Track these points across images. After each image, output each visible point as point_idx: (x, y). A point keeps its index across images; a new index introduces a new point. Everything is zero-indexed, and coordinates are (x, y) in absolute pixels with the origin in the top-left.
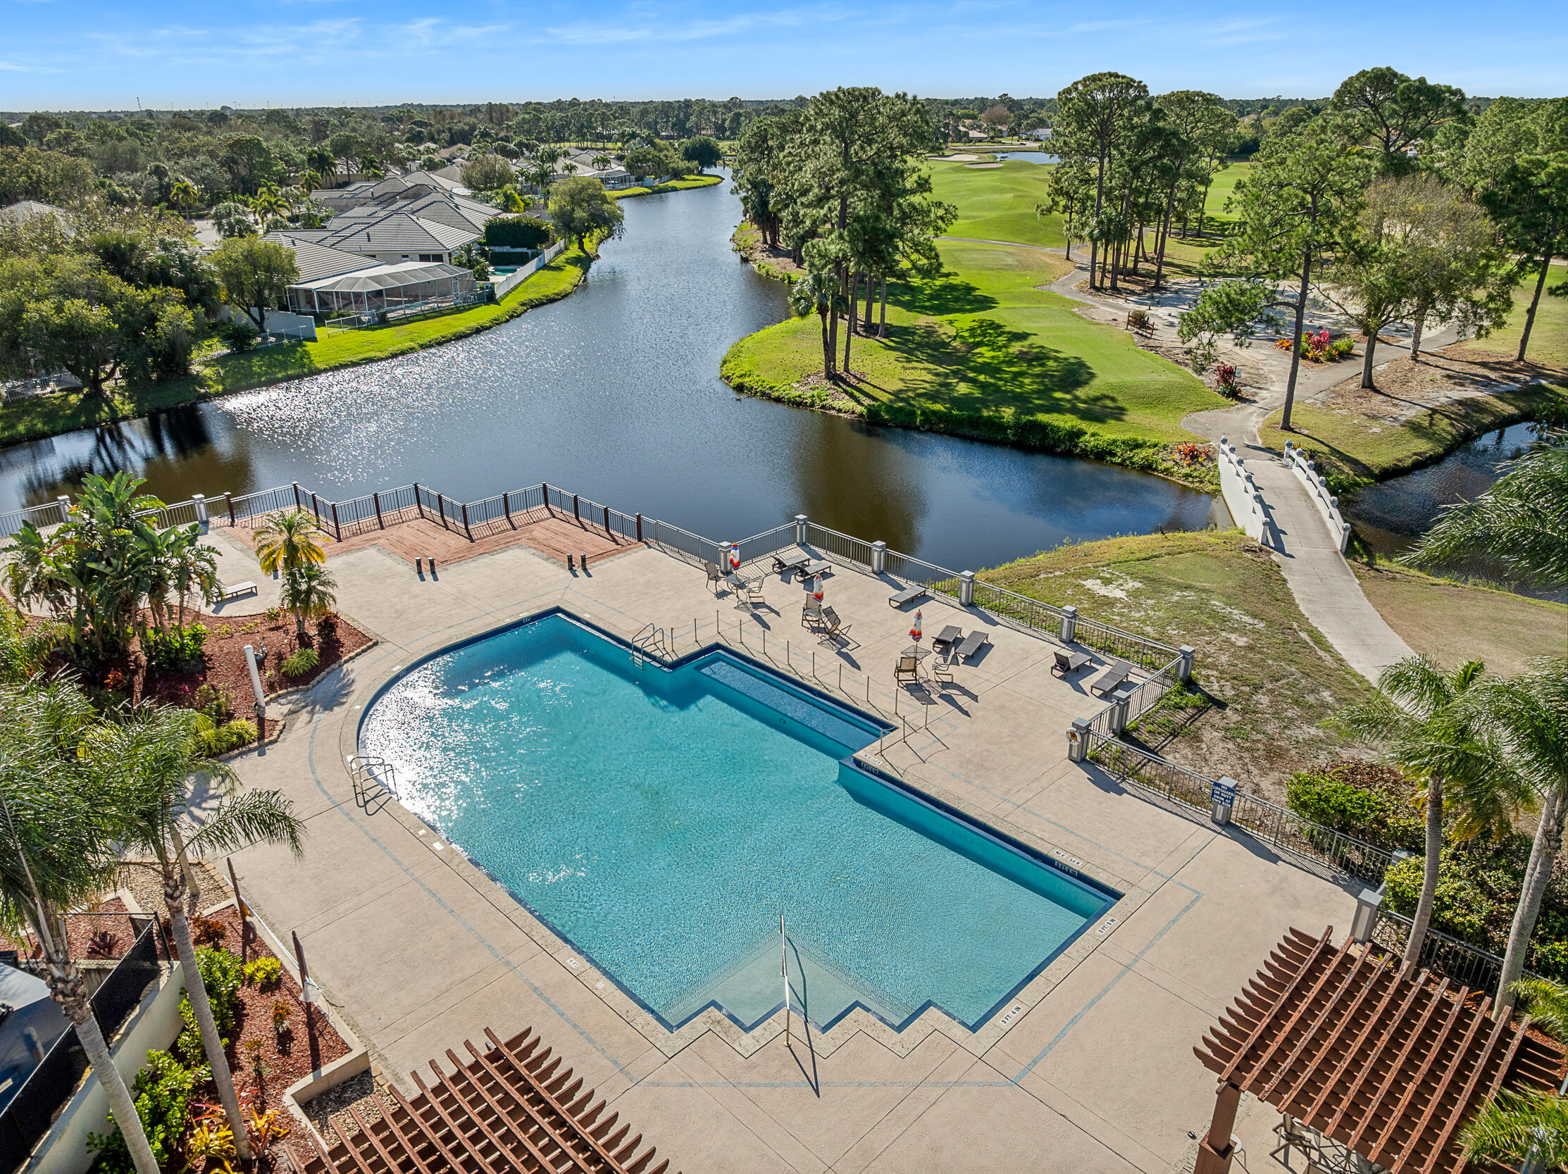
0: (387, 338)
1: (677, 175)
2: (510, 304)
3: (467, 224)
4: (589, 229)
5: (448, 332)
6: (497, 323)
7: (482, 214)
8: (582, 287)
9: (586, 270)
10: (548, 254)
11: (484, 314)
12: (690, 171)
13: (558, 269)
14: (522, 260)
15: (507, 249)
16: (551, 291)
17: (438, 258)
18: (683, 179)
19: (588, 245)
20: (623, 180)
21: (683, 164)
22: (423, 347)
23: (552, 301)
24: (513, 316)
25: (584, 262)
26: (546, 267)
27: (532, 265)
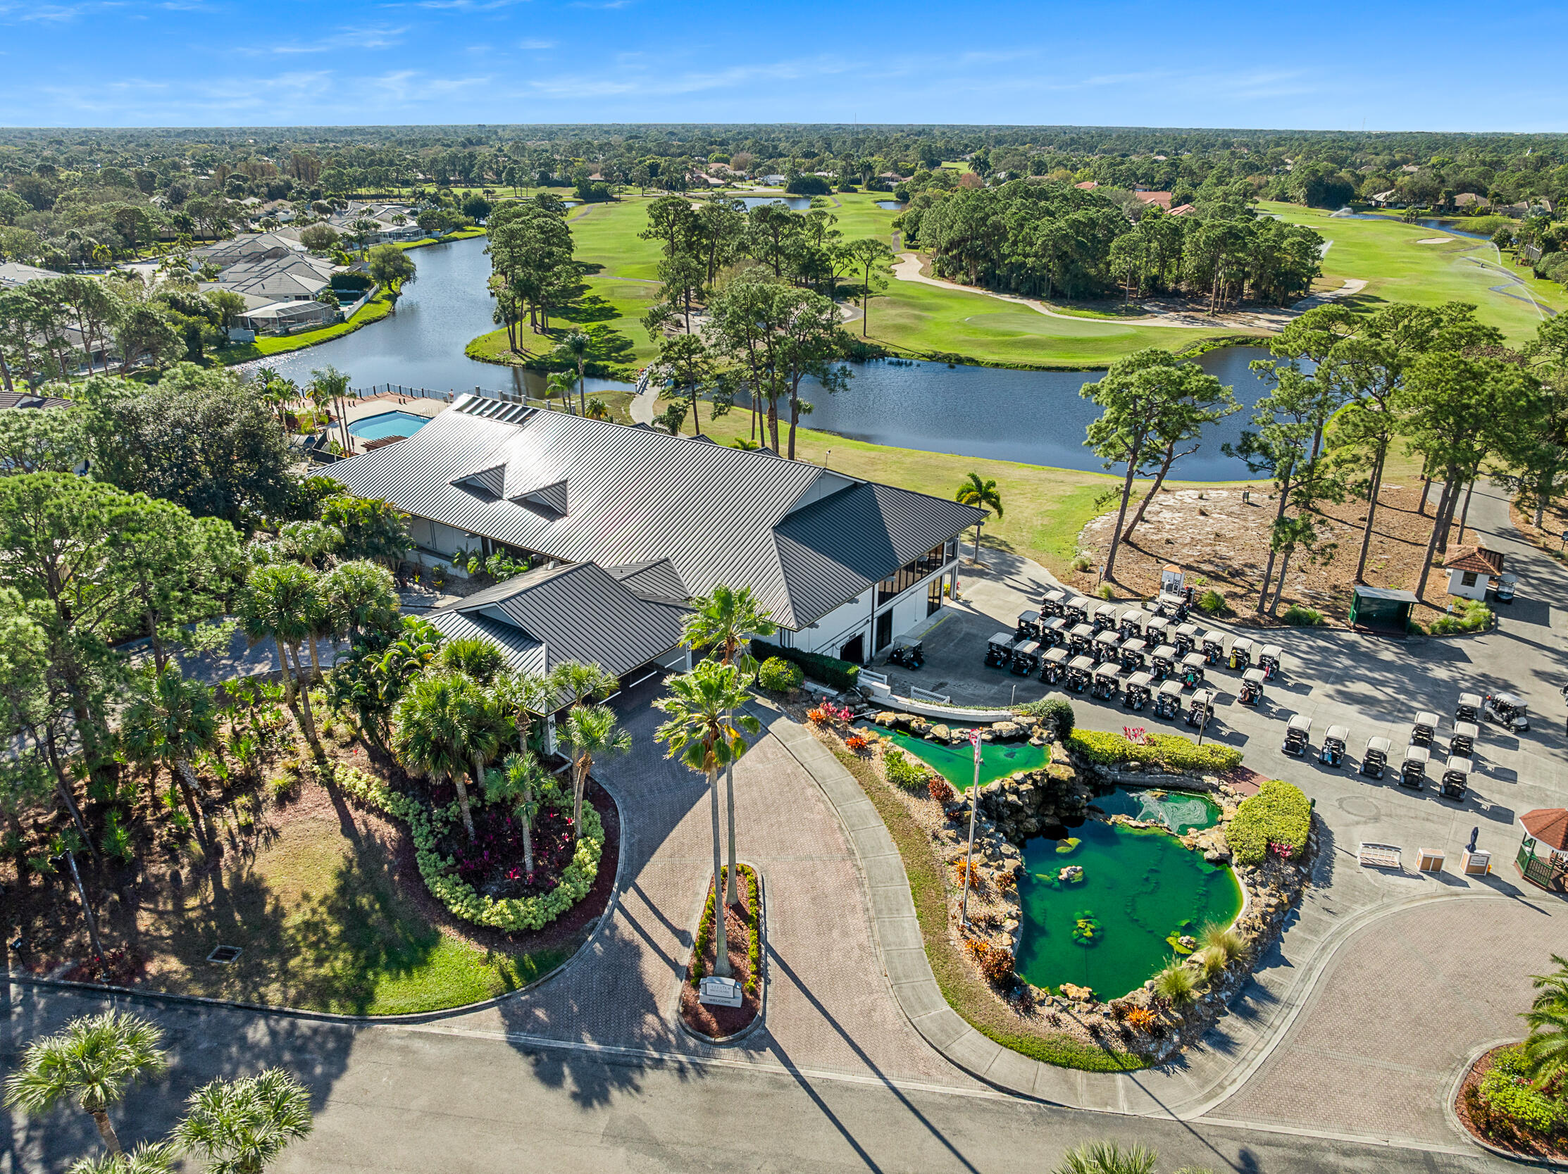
0: (293, 341)
1: (459, 227)
2: (354, 322)
3: (318, 276)
4: (394, 277)
5: (324, 337)
6: (348, 332)
7: (325, 268)
8: (393, 313)
9: (394, 303)
10: (370, 293)
11: (340, 328)
12: (468, 224)
13: (378, 302)
14: (357, 298)
15: (345, 291)
16: (375, 315)
17: (306, 298)
18: (464, 231)
19: (394, 287)
20: (416, 234)
21: (462, 218)
22: (313, 345)
23: (376, 321)
24: (356, 329)
25: (393, 298)
26: (369, 301)
27: (362, 300)
